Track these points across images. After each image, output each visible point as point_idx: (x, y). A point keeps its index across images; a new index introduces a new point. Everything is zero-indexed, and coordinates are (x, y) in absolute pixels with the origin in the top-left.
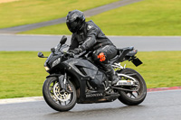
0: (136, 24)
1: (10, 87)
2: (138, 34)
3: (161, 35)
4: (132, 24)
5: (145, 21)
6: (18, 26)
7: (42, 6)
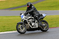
0: (49, 6)
1: (8, 28)
2: (50, 10)
3: (57, 10)
4: (48, 6)
5: (52, 5)
6: (11, 8)
7: (19, 1)
